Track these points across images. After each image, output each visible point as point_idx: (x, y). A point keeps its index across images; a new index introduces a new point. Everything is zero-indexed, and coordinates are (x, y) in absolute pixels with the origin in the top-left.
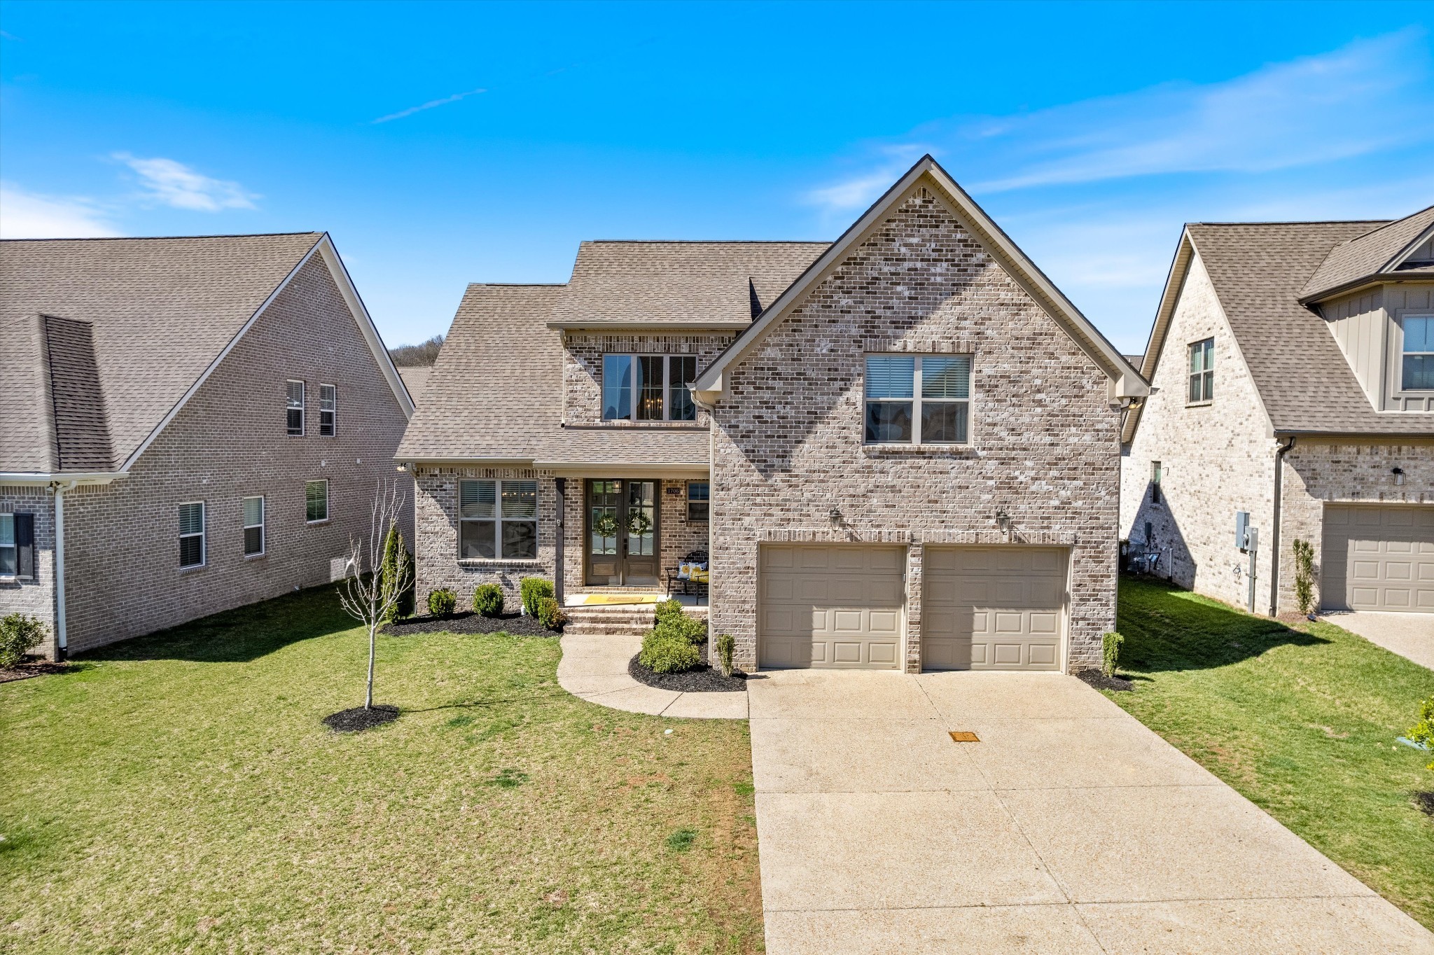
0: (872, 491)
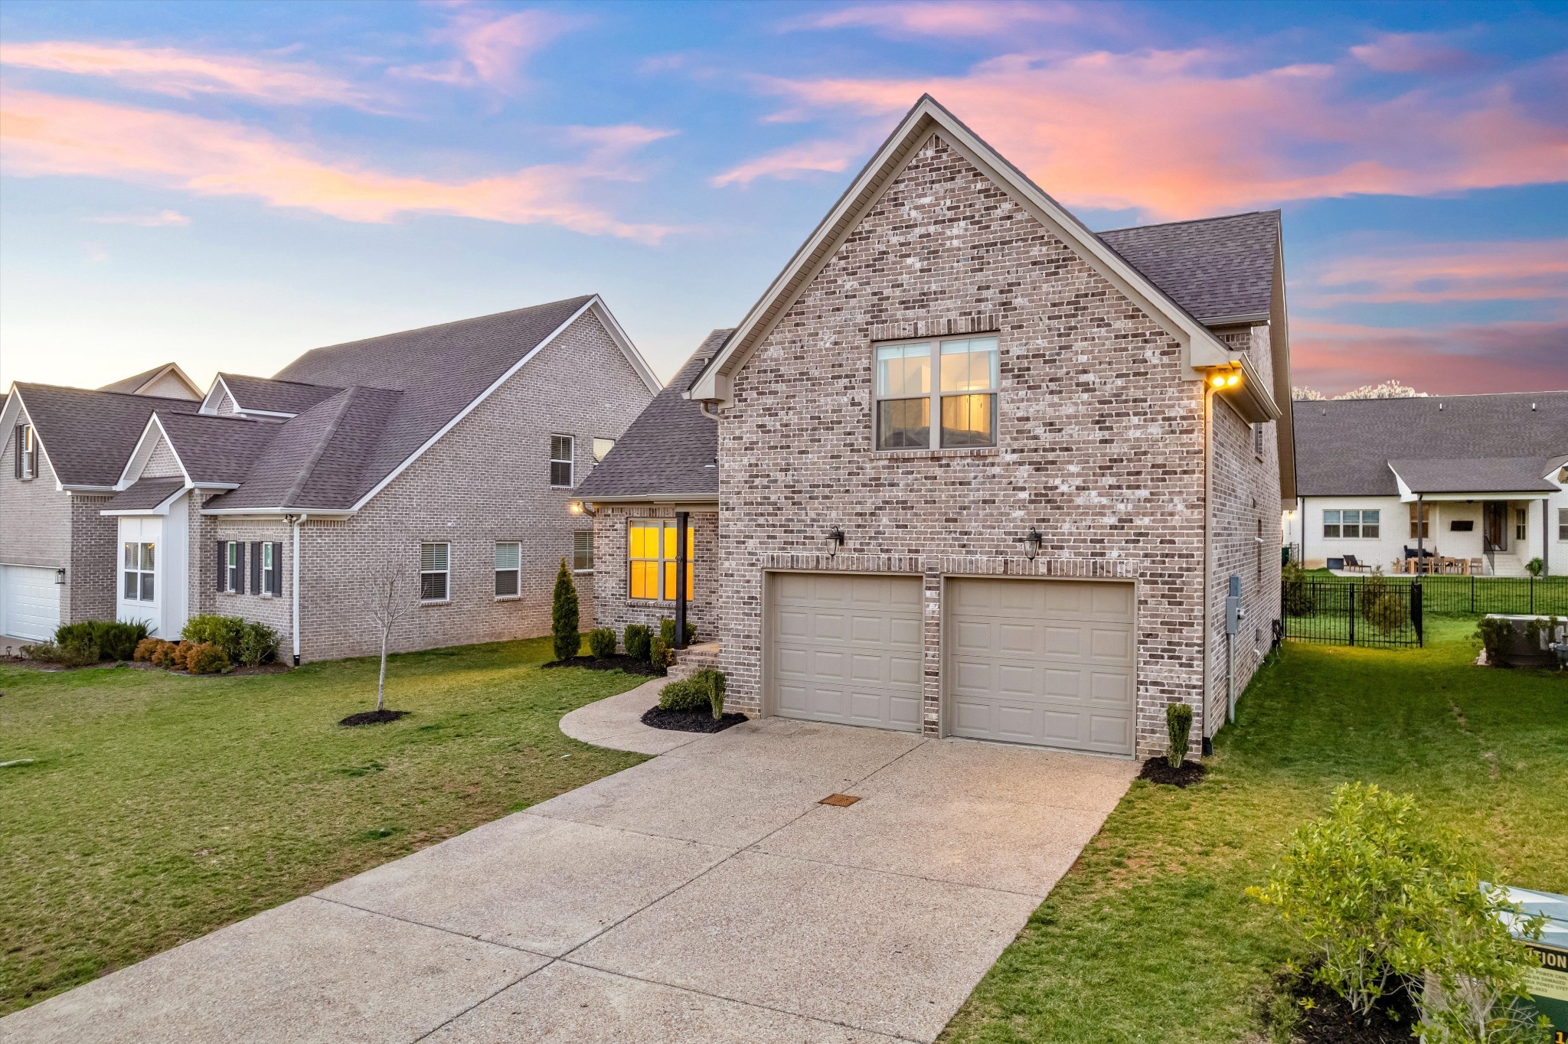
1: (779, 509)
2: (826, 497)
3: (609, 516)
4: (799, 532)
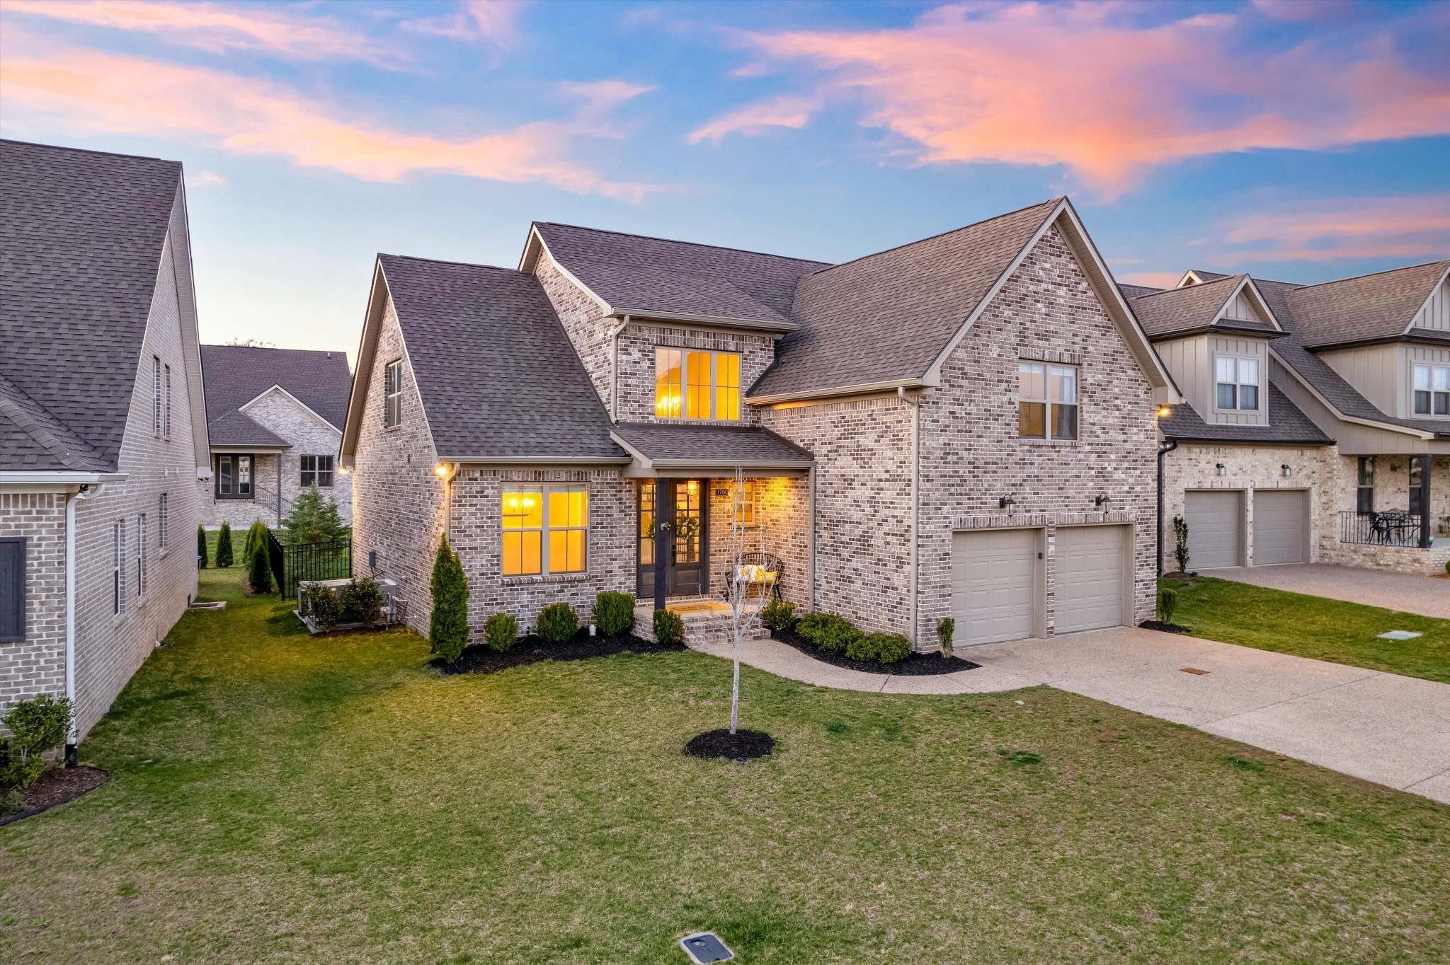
0: (1025, 481)
1: (965, 481)
2: (994, 472)
3: (476, 479)
4: (978, 498)
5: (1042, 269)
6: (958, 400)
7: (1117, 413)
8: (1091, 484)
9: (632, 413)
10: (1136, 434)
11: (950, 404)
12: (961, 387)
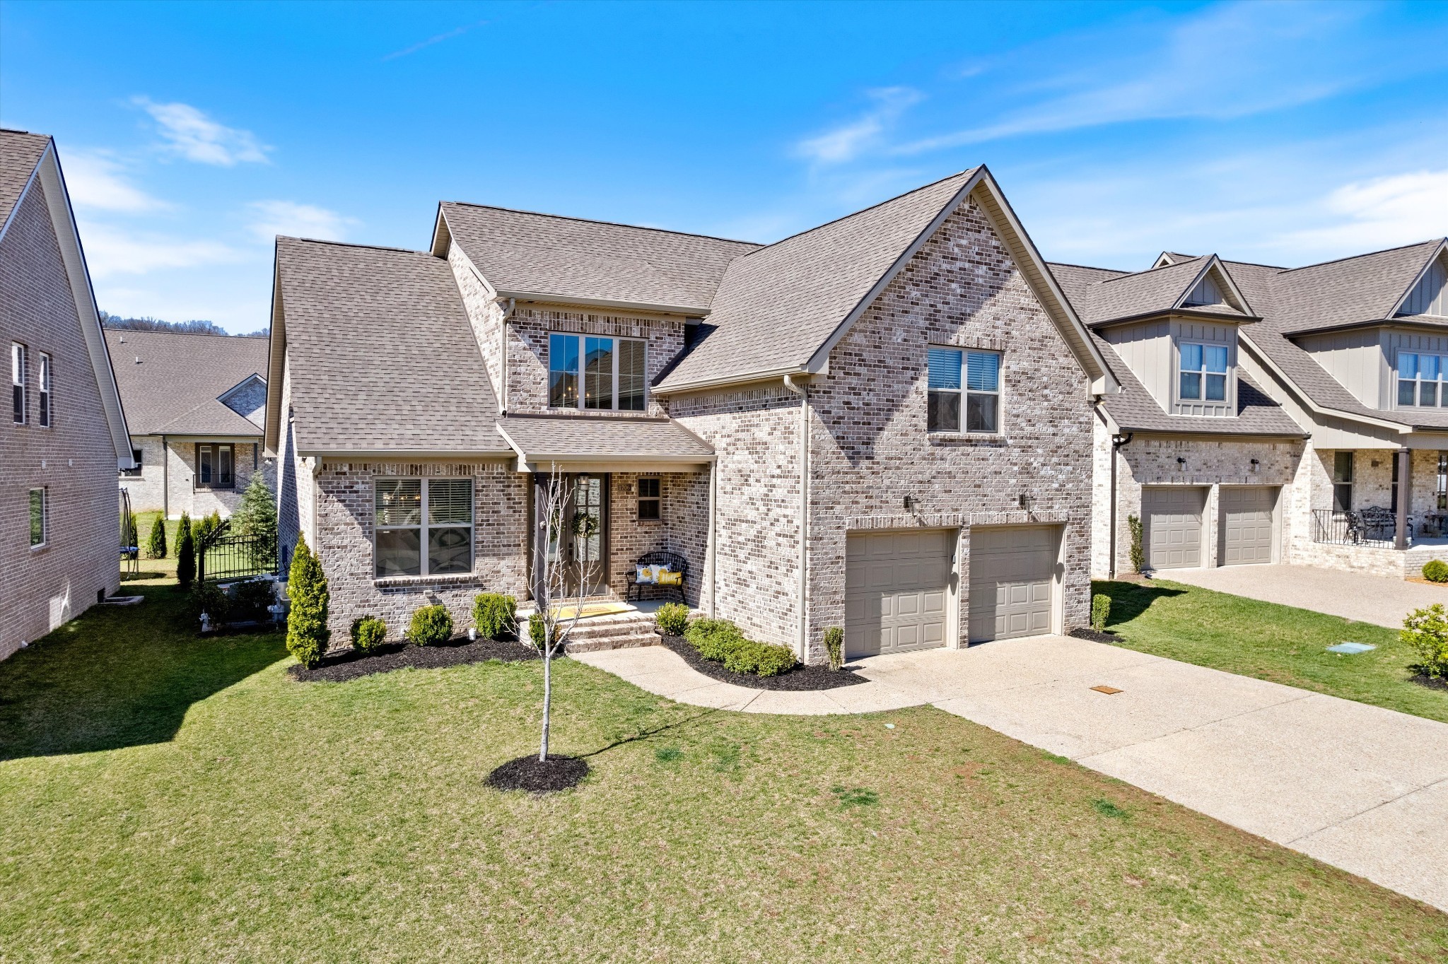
0: (934, 477)
1: (861, 477)
2: (898, 468)
3: (345, 473)
5: (958, 246)
6: (854, 389)
7: (1046, 404)
8: (1013, 481)
9: (521, 403)
10: (1068, 427)
11: (845, 393)
12: (859, 374)
